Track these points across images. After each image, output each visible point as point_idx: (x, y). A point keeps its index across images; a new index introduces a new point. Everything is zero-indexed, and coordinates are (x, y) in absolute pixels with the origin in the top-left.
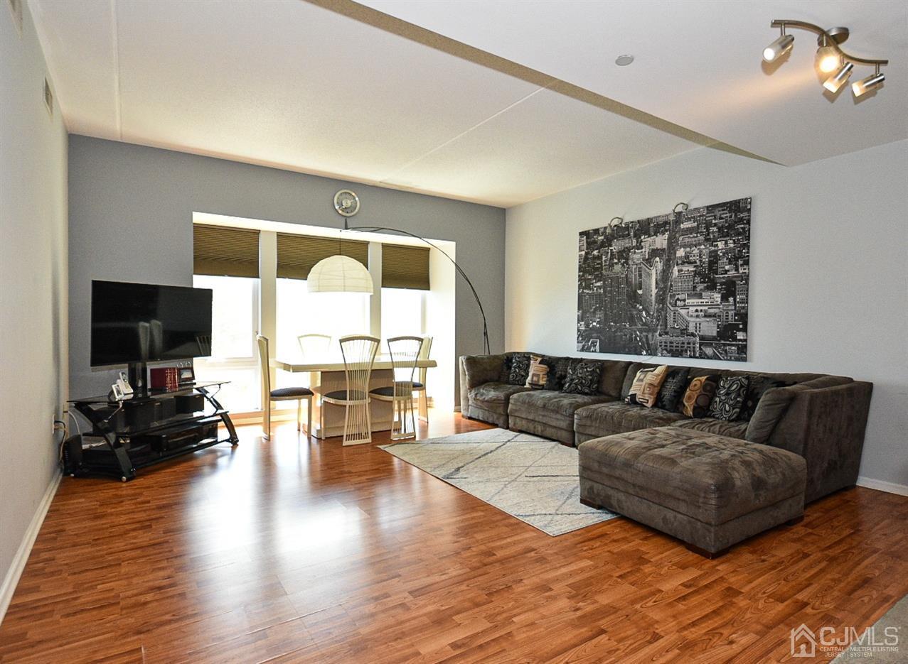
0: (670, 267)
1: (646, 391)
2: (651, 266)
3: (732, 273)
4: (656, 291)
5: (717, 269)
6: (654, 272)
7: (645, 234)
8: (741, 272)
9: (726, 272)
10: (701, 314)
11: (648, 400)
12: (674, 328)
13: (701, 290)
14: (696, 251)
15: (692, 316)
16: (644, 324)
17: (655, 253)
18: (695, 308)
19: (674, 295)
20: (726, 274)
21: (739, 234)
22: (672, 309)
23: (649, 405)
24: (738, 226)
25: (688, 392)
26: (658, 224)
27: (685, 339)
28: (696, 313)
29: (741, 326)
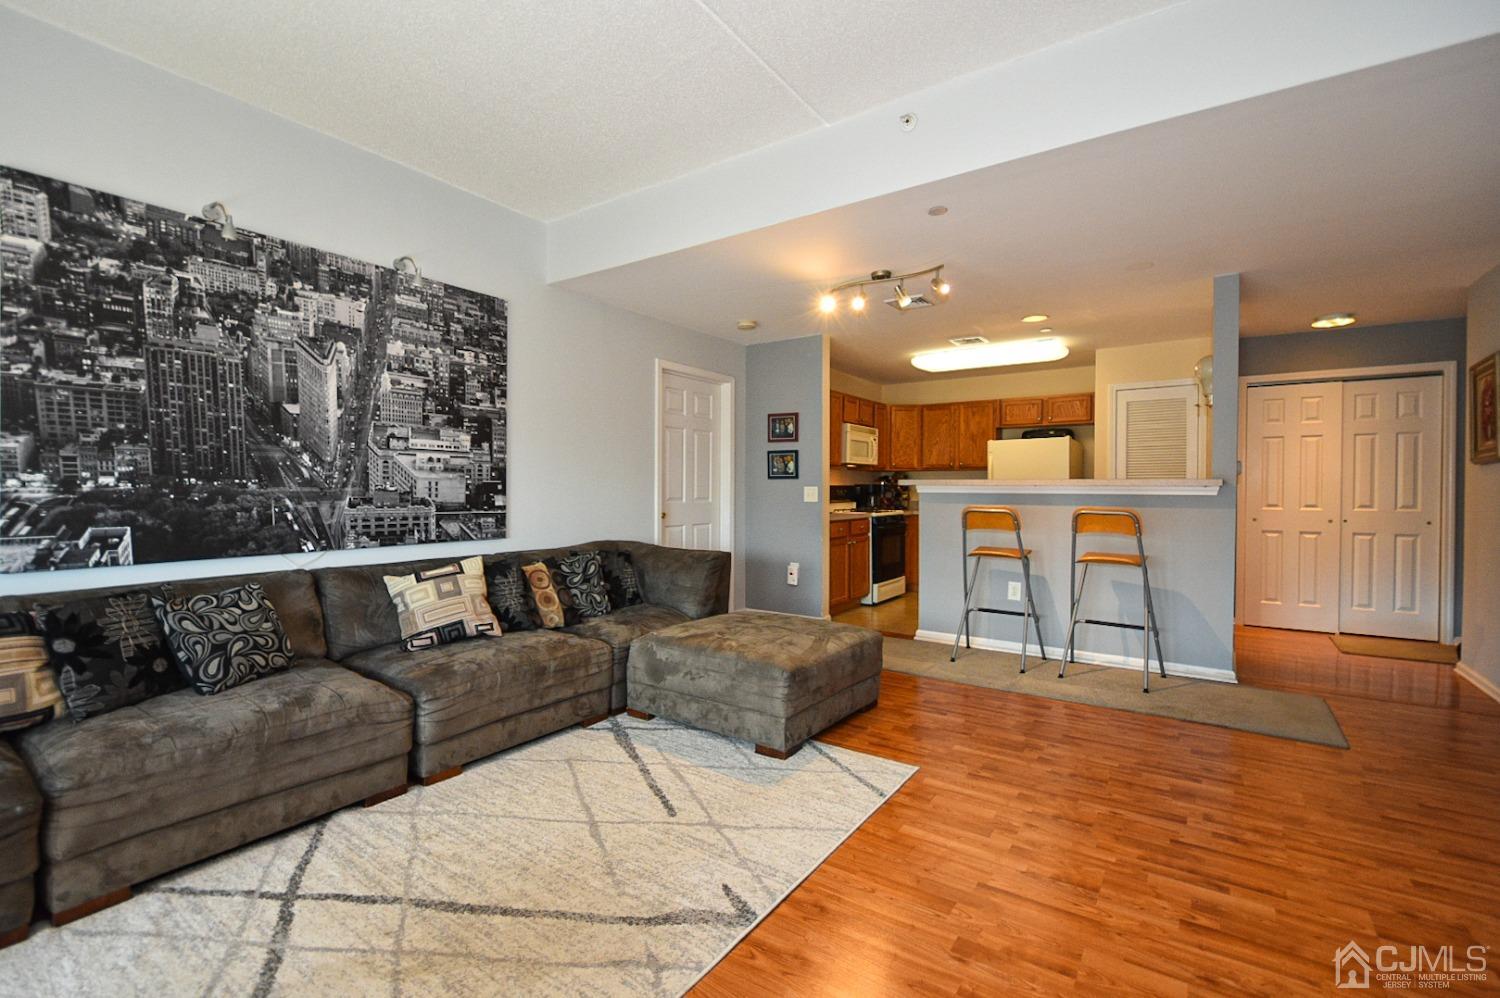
0: (372, 369)
1: (479, 610)
2: (325, 357)
3: (485, 406)
4: (339, 413)
5: (464, 394)
6: (331, 371)
7: (305, 279)
8: (498, 405)
9: (478, 402)
10: (438, 465)
11: (491, 624)
12: (385, 490)
13: (437, 424)
14: (426, 354)
15: (421, 469)
16: (310, 482)
17: (331, 331)
18: (428, 455)
19: (385, 427)
20: (477, 405)
21: (494, 349)
22: (380, 452)
23: (497, 631)
24: (494, 337)
25: (538, 594)
26: (340, 274)
27: (409, 511)
28: (430, 465)
29: (500, 487)
